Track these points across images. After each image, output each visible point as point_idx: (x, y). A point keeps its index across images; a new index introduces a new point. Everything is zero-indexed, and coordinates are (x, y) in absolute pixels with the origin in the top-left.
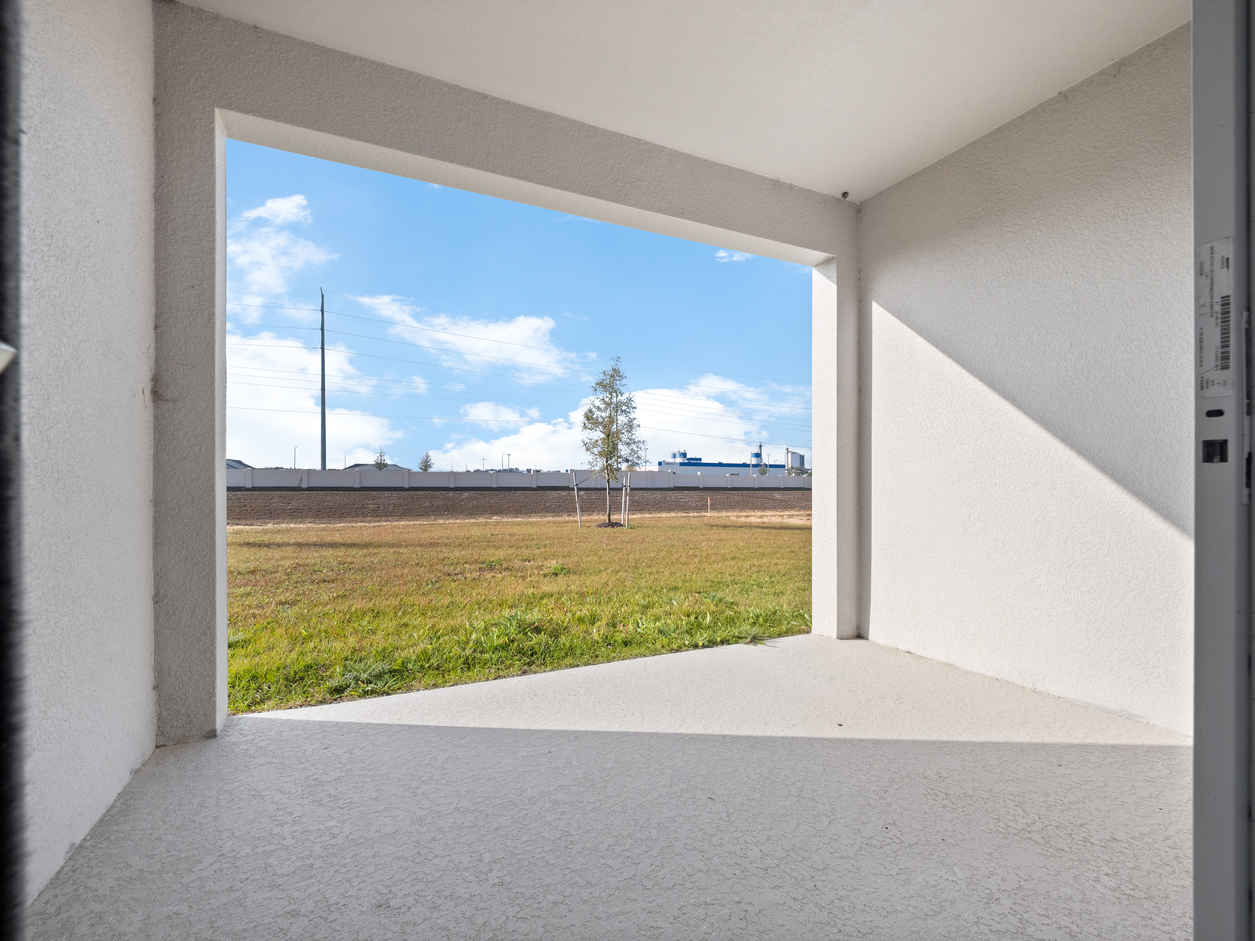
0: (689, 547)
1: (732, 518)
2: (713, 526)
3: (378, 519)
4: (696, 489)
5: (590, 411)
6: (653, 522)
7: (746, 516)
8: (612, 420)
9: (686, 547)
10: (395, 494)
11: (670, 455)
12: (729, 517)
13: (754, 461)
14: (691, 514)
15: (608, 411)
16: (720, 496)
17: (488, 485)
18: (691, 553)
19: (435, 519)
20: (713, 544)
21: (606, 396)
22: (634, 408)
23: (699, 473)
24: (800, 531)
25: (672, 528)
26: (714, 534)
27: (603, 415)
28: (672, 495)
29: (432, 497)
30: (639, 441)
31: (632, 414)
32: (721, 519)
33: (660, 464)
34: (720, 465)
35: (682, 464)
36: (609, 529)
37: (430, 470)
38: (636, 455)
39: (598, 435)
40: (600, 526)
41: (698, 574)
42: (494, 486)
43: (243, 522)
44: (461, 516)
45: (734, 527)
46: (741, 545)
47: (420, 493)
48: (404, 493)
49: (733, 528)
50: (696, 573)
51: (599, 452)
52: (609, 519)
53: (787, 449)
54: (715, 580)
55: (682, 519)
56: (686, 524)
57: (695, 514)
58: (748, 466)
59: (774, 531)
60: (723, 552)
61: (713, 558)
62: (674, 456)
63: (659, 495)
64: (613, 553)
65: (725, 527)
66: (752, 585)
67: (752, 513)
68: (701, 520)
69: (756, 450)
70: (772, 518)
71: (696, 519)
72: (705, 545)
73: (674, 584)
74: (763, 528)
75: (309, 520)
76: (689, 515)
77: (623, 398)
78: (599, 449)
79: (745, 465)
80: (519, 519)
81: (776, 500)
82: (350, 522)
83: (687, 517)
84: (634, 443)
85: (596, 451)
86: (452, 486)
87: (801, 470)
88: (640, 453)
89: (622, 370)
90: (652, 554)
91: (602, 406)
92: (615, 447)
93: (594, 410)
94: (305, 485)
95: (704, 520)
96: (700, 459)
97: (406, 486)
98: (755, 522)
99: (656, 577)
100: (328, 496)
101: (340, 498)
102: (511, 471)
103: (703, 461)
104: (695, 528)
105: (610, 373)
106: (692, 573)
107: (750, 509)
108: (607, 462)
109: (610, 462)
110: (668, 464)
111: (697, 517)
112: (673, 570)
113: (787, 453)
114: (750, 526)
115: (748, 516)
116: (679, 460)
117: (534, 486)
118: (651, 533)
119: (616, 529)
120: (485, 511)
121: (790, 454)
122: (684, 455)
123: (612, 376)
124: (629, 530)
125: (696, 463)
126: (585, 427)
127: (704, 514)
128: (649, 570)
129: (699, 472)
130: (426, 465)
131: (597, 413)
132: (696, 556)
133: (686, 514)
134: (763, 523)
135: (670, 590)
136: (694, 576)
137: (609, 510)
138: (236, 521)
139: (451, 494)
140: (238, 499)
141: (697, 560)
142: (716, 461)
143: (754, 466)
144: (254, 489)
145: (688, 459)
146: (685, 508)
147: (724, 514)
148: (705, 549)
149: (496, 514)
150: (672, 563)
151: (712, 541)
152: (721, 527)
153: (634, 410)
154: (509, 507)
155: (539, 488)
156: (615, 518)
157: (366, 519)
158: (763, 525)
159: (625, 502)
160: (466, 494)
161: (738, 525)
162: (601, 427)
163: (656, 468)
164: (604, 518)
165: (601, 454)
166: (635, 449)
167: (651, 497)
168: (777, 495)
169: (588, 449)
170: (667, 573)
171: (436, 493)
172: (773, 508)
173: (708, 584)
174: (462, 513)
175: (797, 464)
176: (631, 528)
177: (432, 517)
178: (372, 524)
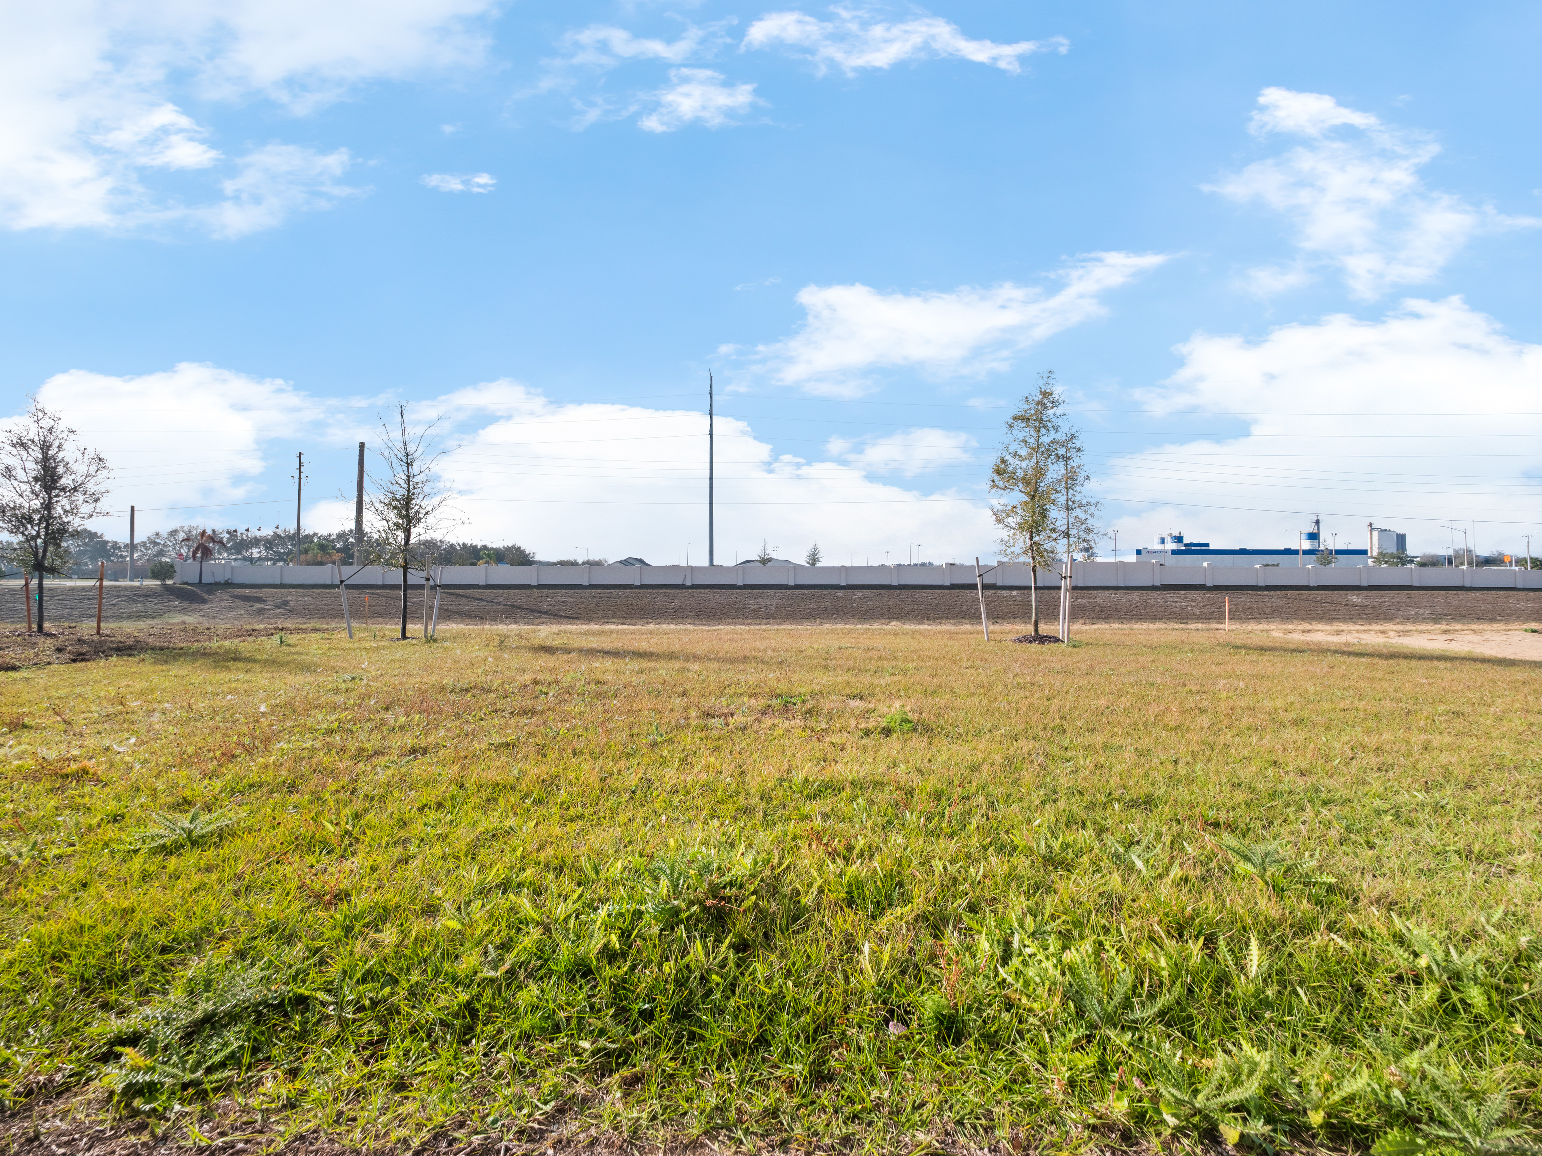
0: (1187, 688)
1: (1275, 634)
2: (1238, 647)
3: (758, 621)
4: (1202, 587)
5: (1003, 461)
6: (1118, 637)
7: (1303, 632)
8: (1040, 472)
9: (1179, 688)
10: (779, 593)
11: (1157, 540)
12: (1268, 631)
13: (1306, 545)
14: (1193, 626)
15: (1034, 460)
16: (1243, 598)
17: (886, 582)
18: (1190, 703)
19: (821, 624)
20: (1242, 685)
21: (1029, 433)
22: (1079, 450)
23: (1205, 564)
24: (1449, 665)
25: (1154, 648)
26: (1244, 664)
27: (1024, 464)
28: (1159, 597)
29: (820, 597)
30: (1088, 504)
31: (1077, 460)
32: (1251, 635)
33: (1139, 552)
34: (1243, 552)
35: (1174, 552)
36: (1035, 647)
37: (818, 565)
38: (1084, 526)
39: (1017, 497)
40: (1019, 640)
41: (1209, 760)
42: (895, 583)
43: (628, 621)
44: (851, 621)
45: (1285, 650)
46: (1312, 689)
47: (806, 592)
48: (789, 592)
49: (1282, 653)
50: (1205, 759)
51: (1020, 525)
52: (1036, 630)
53: (1371, 525)
54: (1260, 786)
55: (1174, 633)
56: (1182, 642)
57: (1200, 626)
58: (1296, 552)
59: (1382, 663)
60: (1268, 704)
61: (1246, 721)
62: (1163, 541)
63: (1136, 597)
64: (1022, 693)
65: (1262, 649)
66: (1378, 813)
67: (1320, 627)
68: (1212, 635)
69: (1312, 529)
70: (1363, 636)
71: (1202, 634)
72: (1224, 685)
73: (1146, 789)
74: (1350, 654)
75: (689, 621)
76: (1188, 626)
77: (1060, 436)
78: (1020, 520)
79: (1288, 552)
80: (926, 627)
81: (1354, 605)
82: (729, 624)
83: (1183, 629)
84: (1080, 506)
85: (1012, 521)
86: (843, 583)
87: (1399, 558)
88: (1090, 522)
89: (1058, 390)
90: (1103, 702)
91: (1023, 452)
92: (1044, 514)
93: (1007, 457)
94: (688, 583)
95: (1218, 636)
96: (1207, 545)
97: (792, 583)
98: (1328, 643)
99: (1102, 760)
100: (709, 595)
101: (721, 597)
102: (923, 565)
103: (1211, 548)
104: (1201, 651)
105: (1036, 399)
106: (1194, 755)
107: (1303, 619)
108: (1031, 538)
109: (1036, 539)
110: (1150, 552)
111: (1203, 630)
112: (1146, 742)
113: (1371, 531)
114: (1322, 651)
115: (1309, 631)
116: (1171, 546)
117: (947, 583)
118: (1110, 657)
119: (1047, 647)
120: (882, 615)
121: (1375, 534)
122: (1179, 539)
123: (1039, 403)
124: (1070, 649)
125: (1201, 549)
126: (994, 485)
127: (1215, 626)
128: (1089, 739)
129: (1205, 562)
130: (814, 559)
131: (1014, 462)
132: (1203, 711)
133: (1182, 626)
134: (1347, 644)
135: (1133, 804)
136: (1199, 766)
137: (1036, 615)
138: (622, 621)
139: (841, 593)
140: (627, 597)
141: (1204, 721)
142: (1237, 548)
143: (1306, 552)
144: (642, 587)
145: (1186, 545)
146: (1182, 617)
147: (1252, 626)
148: (1224, 695)
149: (896, 619)
150: (1145, 725)
151: (1238, 677)
152: (1256, 649)
153: (1079, 454)
154: (913, 610)
155: (953, 587)
156: (1045, 629)
157: (746, 621)
158: (1350, 649)
159: (1065, 603)
160: (859, 594)
161: (1291, 646)
162: (1021, 485)
163: (1133, 558)
164: (1030, 629)
165: (1021, 527)
166: (1082, 516)
167: (1123, 600)
168: (1355, 598)
169: (999, 521)
170: (1129, 754)
171: (824, 592)
172: (1348, 618)
173: (1240, 797)
174: (853, 617)
175: (1392, 549)
176: (1074, 646)
177: (818, 621)
178: (752, 627)
